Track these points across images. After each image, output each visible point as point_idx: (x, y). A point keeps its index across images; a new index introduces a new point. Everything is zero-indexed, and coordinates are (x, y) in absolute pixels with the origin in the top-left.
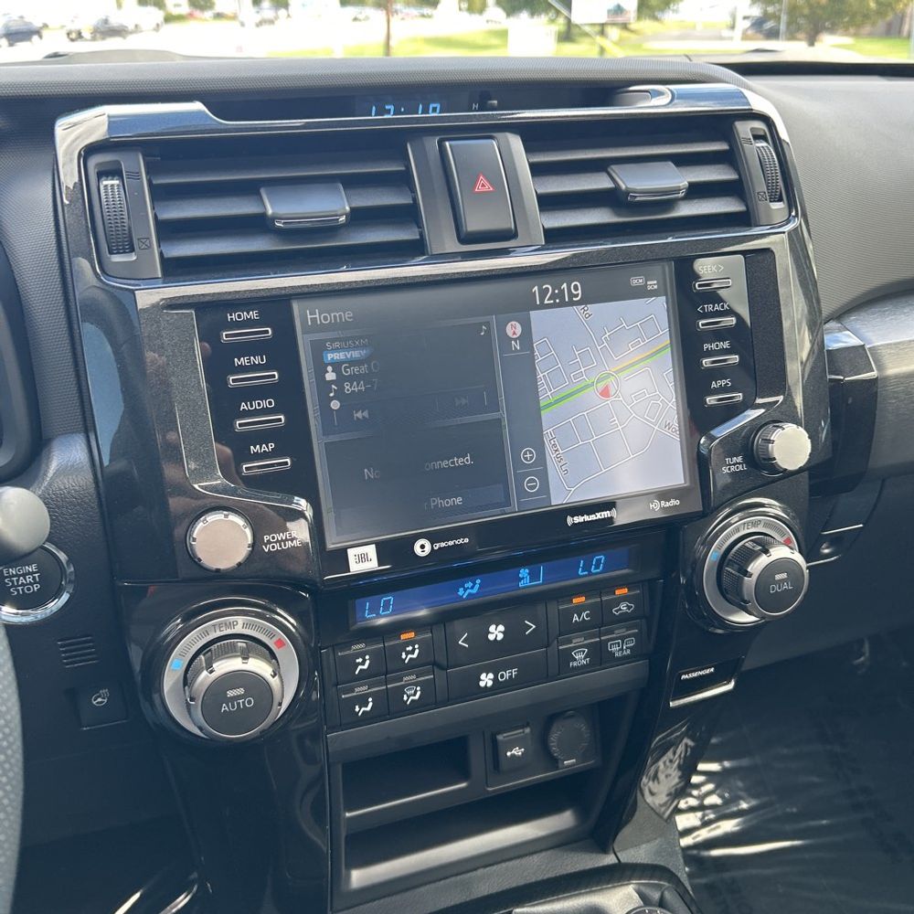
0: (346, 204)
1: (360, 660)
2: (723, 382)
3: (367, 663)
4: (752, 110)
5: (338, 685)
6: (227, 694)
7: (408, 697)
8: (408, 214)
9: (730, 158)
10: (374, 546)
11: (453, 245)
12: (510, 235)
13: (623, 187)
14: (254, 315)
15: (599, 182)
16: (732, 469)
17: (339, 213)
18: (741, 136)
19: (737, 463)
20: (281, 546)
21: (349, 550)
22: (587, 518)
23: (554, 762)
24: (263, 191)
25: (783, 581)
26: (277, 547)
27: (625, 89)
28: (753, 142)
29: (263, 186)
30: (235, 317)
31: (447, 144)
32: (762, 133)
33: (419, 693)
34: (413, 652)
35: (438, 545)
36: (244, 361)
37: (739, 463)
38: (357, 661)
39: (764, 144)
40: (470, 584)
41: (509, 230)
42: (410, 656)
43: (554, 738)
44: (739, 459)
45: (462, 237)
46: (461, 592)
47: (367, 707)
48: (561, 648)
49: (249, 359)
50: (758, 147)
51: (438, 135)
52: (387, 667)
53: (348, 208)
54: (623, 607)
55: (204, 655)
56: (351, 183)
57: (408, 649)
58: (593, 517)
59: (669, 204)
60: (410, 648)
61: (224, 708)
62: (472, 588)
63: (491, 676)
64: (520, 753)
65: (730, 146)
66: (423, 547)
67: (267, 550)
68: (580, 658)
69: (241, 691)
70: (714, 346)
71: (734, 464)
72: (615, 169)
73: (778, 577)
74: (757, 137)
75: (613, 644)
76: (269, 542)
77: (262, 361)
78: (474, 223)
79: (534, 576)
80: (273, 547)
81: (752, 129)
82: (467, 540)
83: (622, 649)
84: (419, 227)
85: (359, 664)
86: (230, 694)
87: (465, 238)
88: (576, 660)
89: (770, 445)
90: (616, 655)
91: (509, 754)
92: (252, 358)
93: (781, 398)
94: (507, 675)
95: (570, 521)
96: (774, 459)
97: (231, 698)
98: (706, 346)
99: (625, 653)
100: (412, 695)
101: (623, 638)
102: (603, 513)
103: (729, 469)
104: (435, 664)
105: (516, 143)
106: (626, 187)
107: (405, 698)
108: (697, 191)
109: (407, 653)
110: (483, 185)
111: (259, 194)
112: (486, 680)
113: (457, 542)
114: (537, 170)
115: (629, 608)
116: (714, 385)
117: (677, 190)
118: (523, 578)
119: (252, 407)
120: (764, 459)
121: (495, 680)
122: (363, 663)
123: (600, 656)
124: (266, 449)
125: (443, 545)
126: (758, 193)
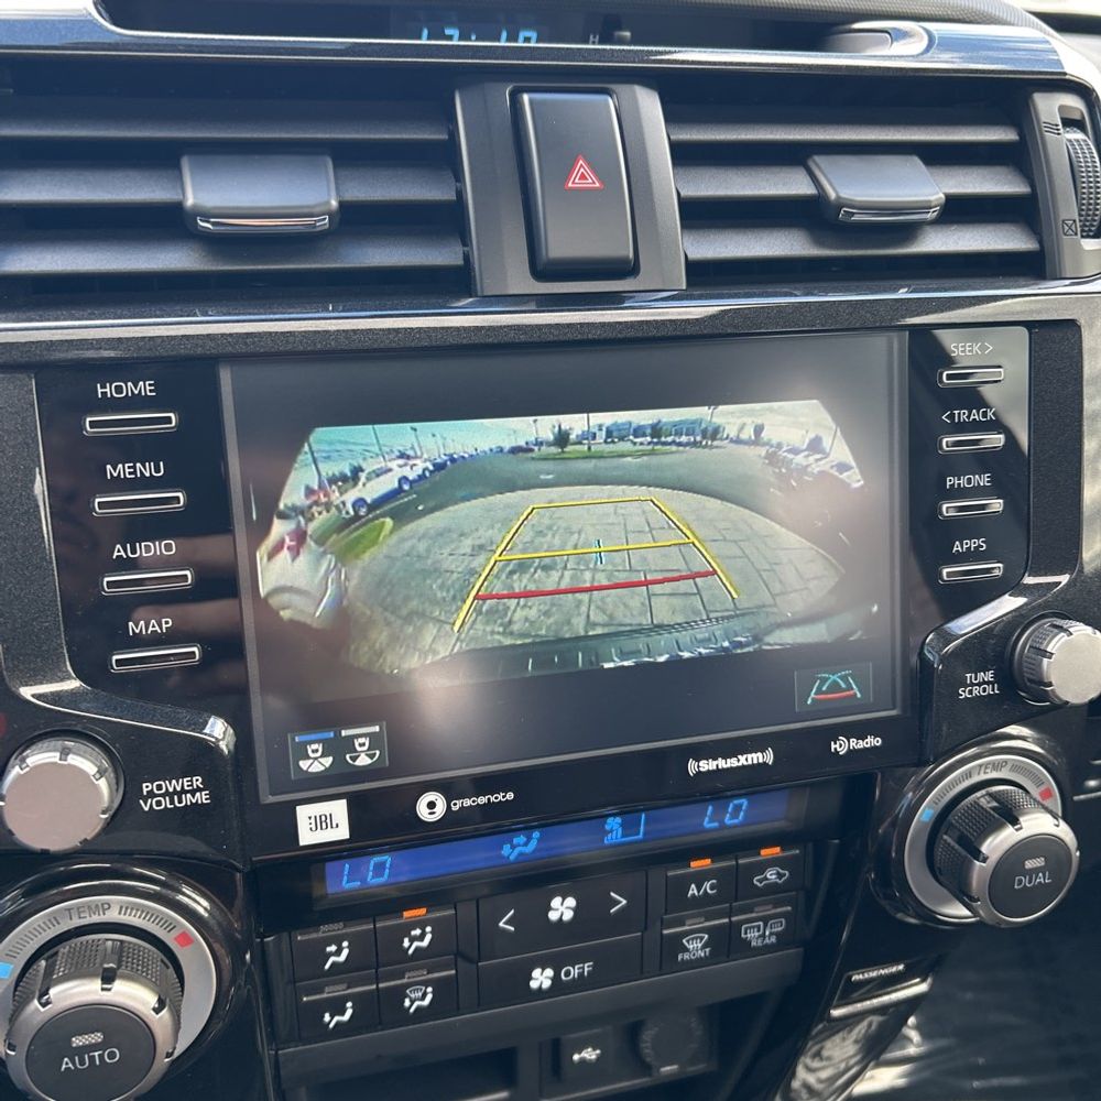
0: (333, 193)
1: (333, 948)
2: (972, 544)
3: (345, 952)
4: (1065, 74)
5: (295, 982)
6: (70, 1042)
7: (412, 1002)
8: (446, 220)
9: (1021, 156)
10: (344, 801)
11: (521, 281)
12: (627, 269)
13: (833, 195)
14: (146, 388)
15: (790, 184)
16: (975, 692)
17: (317, 210)
18: (1043, 118)
19: (984, 682)
20: (172, 802)
21: (299, 809)
22: (722, 763)
23: (646, 1068)
24: (185, 163)
25: (1036, 871)
26: (166, 803)
27: (847, 27)
28: (1062, 131)
29: (190, 153)
30: (110, 390)
31: (526, 97)
32: (1077, 116)
33: (429, 997)
34: (421, 938)
35: (459, 803)
36: (123, 470)
37: (988, 683)
38: (329, 949)
39: (1080, 136)
40: (521, 839)
41: (625, 261)
42: (416, 944)
43: (648, 1037)
44: (989, 676)
45: (539, 268)
46: (506, 850)
47: (343, 1014)
48: (665, 932)
49: (134, 467)
50: (1070, 141)
51: (511, 81)
52: (378, 957)
53: (334, 203)
54: (771, 875)
55: (47, 960)
56: (348, 157)
57: (413, 933)
58: (732, 763)
59: (909, 231)
60: (417, 932)
61: (66, 1064)
62: (526, 844)
63: (549, 972)
64: (594, 1057)
65: (1021, 134)
66: (431, 805)
67: (146, 809)
68: (696, 947)
69: (97, 1037)
70: (963, 482)
71: (979, 685)
72: (821, 163)
73: (1029, 864)
74: (1069, 123)
75: (750, 928)
76: (151, 794)
77: (158, 471)
78: (561, 244)
79: (629, 827)
80: (159, 804)
81: (1062, 108)
82: (510, 796)
83: (763, 936)
84: (465, 244)
85: (331, 954)
86: (77, 1041)
87: (542, 269)
88: (687, 950)
89: (1045, 660)
90: (754, 944)
91: (576, 1057)
92: (138, 465)
93: (1064, 579)
94: (575, 972)
95: (692, 767)
96: (1050, 684)
97: (79, 1048)
98: (950, 481)
99: (767, 941)
100: (419, 1000)
101: (766, 920)
102: (750, 756)
103: (971, 692)
104: (458, 954)
105: (649, 104)
106: (838, 197)
107: (407, 1003)
108: (958, 210)
109: (412, 940)
110: (583, 177)
111: (178, 167)
112: (541, 978)
113: (493, 799)
114: (684, 155)
115: (780, 876)
116: (957, 547)
117: (926, 207)
118: (611, 831)
119: (134, 552)
120: (1030, 680)
121: (556, 979)
122: (338, 952)
123: (726, 943)
124: (157, 628)
125: (468, 802)
126: (1063, 221)
